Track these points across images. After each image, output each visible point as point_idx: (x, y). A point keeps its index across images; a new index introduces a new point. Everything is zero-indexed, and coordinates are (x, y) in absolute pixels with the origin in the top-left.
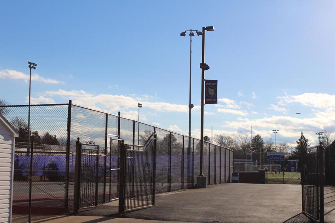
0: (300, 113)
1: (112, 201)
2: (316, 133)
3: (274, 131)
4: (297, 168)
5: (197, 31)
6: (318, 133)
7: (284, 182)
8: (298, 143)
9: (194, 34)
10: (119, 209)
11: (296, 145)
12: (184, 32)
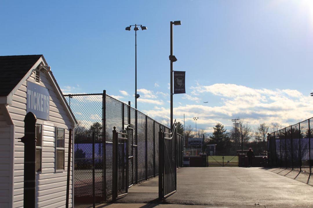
0: (207, 102)
1: (130, 187)
2: (232, 120)
3: (195, 119)
4: (215, 151)
5: (141, 25)
6: (234, 120)
7: (223, 165)
8: (215, 129)
9: (139, 29)
10: (159, 195)
11: (213, 131)
12: (129, 26)
